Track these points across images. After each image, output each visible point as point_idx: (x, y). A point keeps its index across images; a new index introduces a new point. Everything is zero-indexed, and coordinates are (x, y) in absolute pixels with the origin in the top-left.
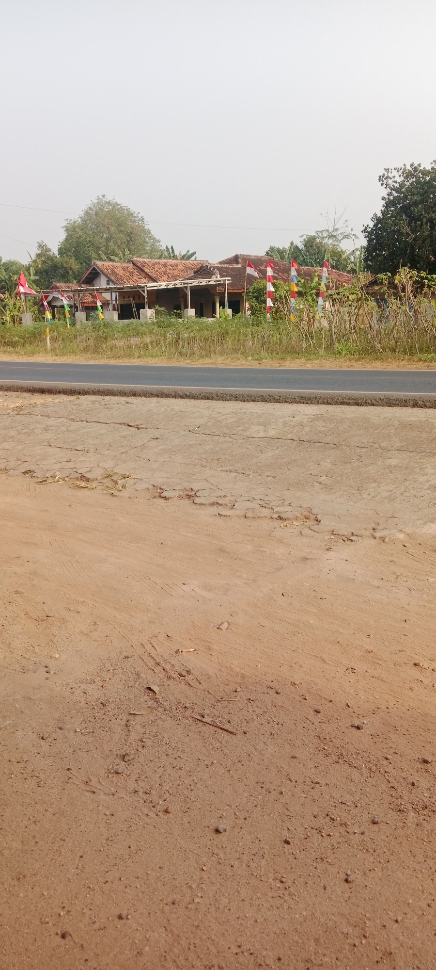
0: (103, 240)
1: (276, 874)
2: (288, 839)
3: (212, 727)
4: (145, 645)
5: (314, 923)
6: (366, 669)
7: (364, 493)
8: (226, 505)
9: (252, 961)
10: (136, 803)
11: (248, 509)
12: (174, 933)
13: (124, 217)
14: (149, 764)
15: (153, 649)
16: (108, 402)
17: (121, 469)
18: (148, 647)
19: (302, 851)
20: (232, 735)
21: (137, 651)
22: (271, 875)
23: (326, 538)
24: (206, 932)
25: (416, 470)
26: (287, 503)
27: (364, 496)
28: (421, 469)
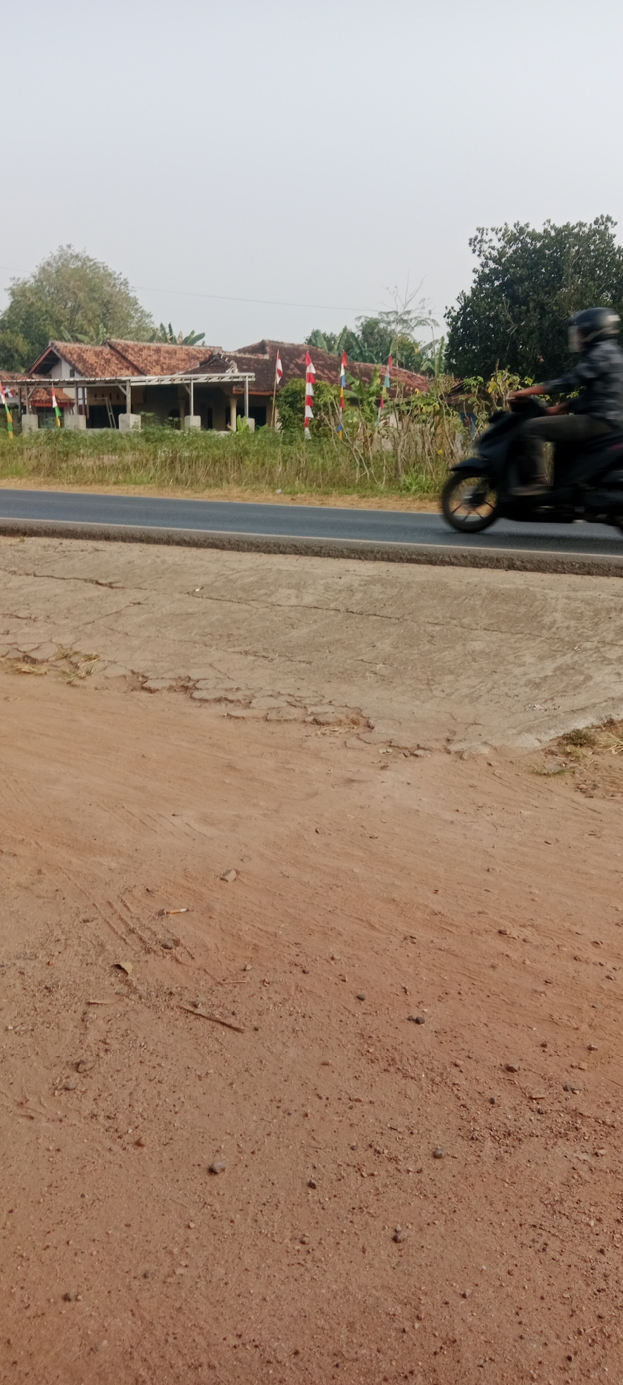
0: (67, 310)
1: (296, 1231)
2: (313, 1181)
3: (208, 1022)
4: (114, 904)
5: (348, 1300)
6: (432, 938)
7: (436, 689)
8: (239, 701)
9: (257, 1355)
10: (94, 1133)
11: (270, 709)
12: (144, 1318)
13: (98, 278)
14: (115, 1076)
15: (125, 909)
16: (70, 549)
17: (85, 647)
18: (118, 906)
19: (333, 1199)
20: (237, 1033)
21: (102, 912)
22: (288, 1234)
23: (381, 751)
24: (192, 1317)
25: (509, 658)
26: (326, 701)
27: (435, 692)
28: (516, 657)
